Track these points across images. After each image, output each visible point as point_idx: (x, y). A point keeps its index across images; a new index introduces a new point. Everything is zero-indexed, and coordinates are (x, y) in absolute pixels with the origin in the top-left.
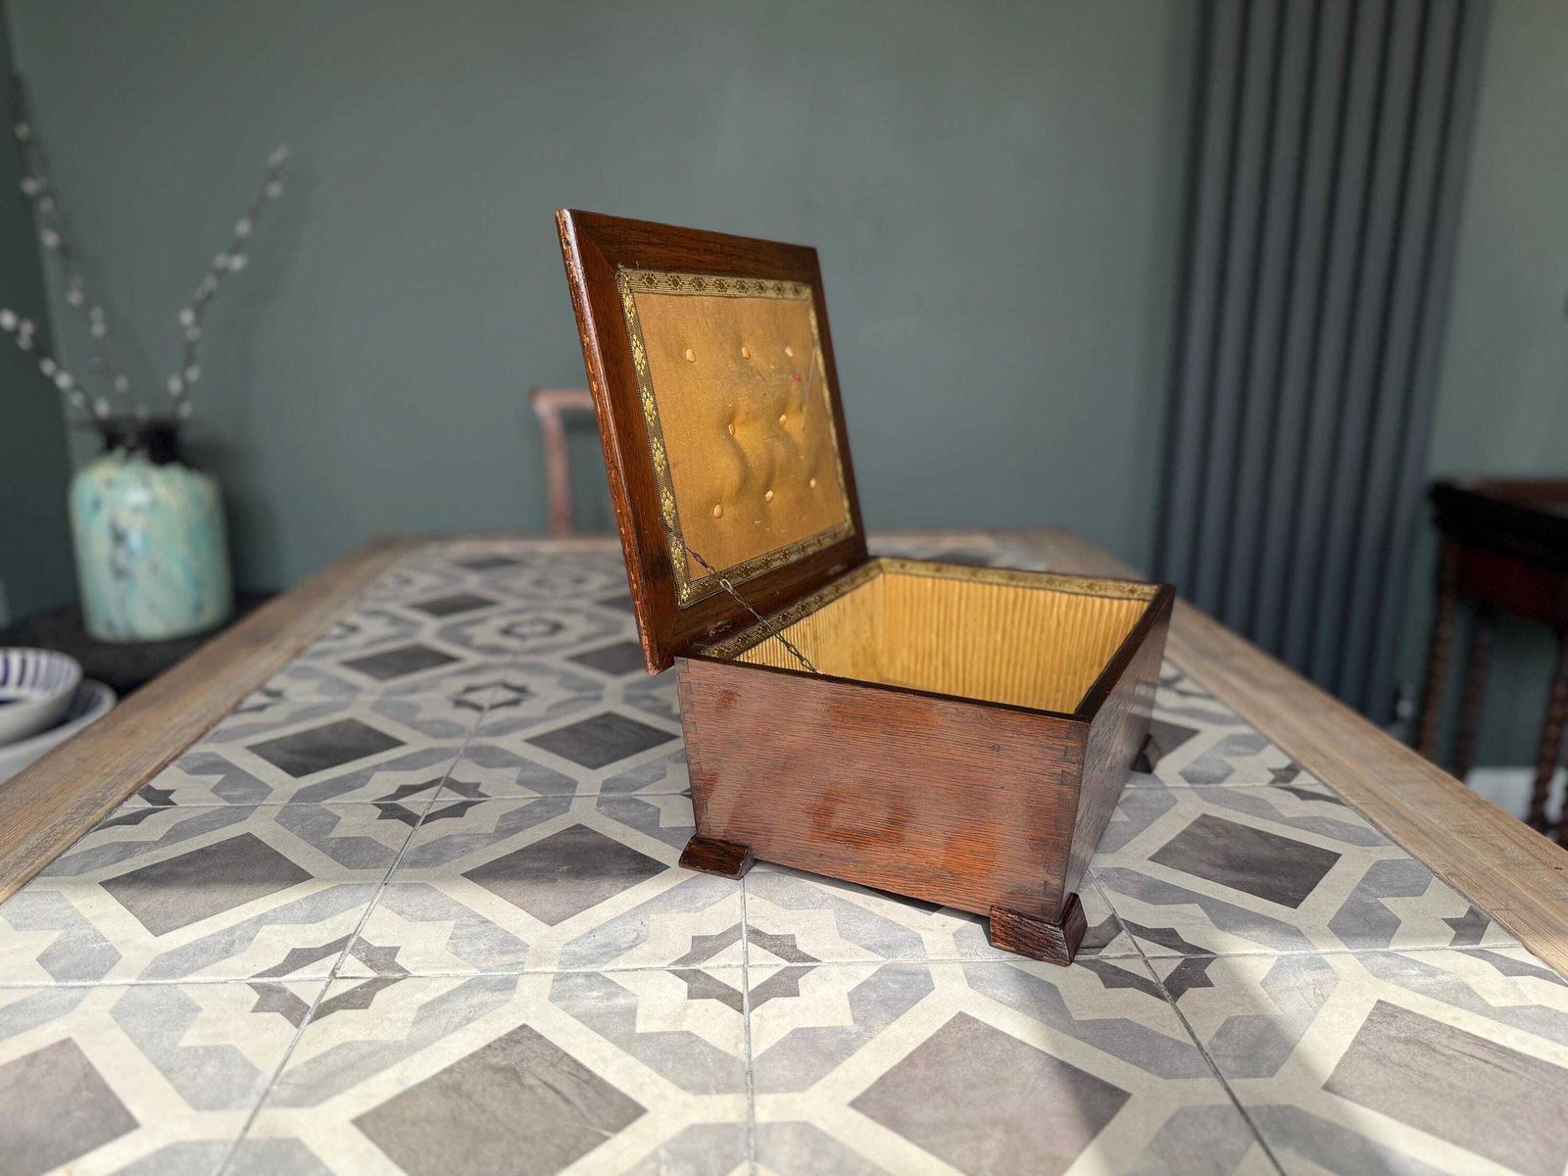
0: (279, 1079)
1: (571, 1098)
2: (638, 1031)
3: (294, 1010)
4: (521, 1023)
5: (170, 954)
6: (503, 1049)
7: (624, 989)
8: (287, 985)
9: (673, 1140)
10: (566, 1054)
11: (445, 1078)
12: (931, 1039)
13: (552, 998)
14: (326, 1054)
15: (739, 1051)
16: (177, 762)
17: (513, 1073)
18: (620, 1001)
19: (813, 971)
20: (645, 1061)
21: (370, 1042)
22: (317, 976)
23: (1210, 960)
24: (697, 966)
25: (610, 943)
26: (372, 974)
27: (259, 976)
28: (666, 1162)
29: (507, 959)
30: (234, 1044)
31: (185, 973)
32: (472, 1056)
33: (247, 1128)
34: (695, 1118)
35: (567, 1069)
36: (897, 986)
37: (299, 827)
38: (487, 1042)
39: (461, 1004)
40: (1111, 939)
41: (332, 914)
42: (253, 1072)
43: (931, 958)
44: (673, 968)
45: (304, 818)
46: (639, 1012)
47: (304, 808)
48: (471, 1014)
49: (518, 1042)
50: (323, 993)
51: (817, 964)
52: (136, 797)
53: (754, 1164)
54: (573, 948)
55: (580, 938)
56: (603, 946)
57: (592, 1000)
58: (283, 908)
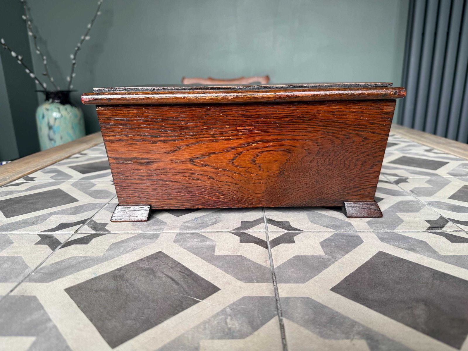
0: (36, 271)
1: (179, 282)
2: (215, 255)
3: (54, 244)
4: (159, 251)
5: (9, 224)
6: (148, 261)
7: (209, 239)
8: (54, 235)
9: (233, 304)
10: (179, 263)
11: (117, 272)
12: (368, 262)
13: (175, 241)
14: (63, 261)
15: (268, 264)
16: (41, 170)
17: (152, 271)
18: (208, 243)
19: (300, 234)
20: (219, 267)
21: (84, 257)
22: (69, 232)
24: (244, 231)
25: (203, 223)
26: (94, 232)
27: (43, 232)
28: (230, 315)
30: (22, 256)
31: (12, 230)
32: (132, 263)
33: (12, 291)
34: (246, 294)
35: (179, 270)
36: (344, 241)
37: (79, 187)
38: (141, 258)
39: (132, 244)
40: (445, 224)
41: (83, 212)
42: (26, 266)
43: (358, 231)
44: (233, 232)
45: (82, 185)
46: (216, 247)
47: (83, 182)
48: (135, 247)
49: (157, 258)
50: (70, 238)
51: (302, 232)
52: (22, 179)
53: (281, 318)
54: (186, 224)
55: (189, 221)
56: (200, 224)
57: (195, 242)
58: (63, 210)
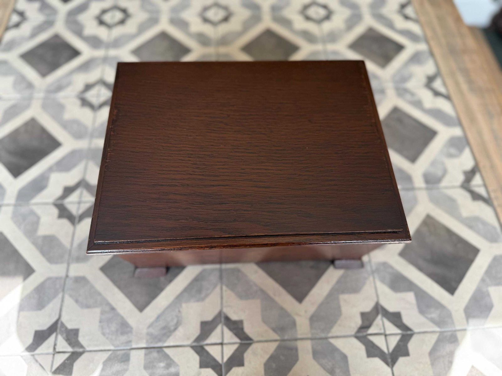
7: (174, 361)
13: (145, 367)
18: (173, 370)
19: (250, 348)
22: (48, 351)
23: (411, 336)
24: (203, 344)
25: (166, 326)
26: (71, 349)
29: (124, 338)
37: (23, 225)
40: (374, 320)
43: (299, 336)
44: (193, 345)
45: (24, 217)
47: (24, 210)
51: (252, 342)
54: (151, 330)
55: (153, 322)
56: (163, 328)
57: (161, 369)
